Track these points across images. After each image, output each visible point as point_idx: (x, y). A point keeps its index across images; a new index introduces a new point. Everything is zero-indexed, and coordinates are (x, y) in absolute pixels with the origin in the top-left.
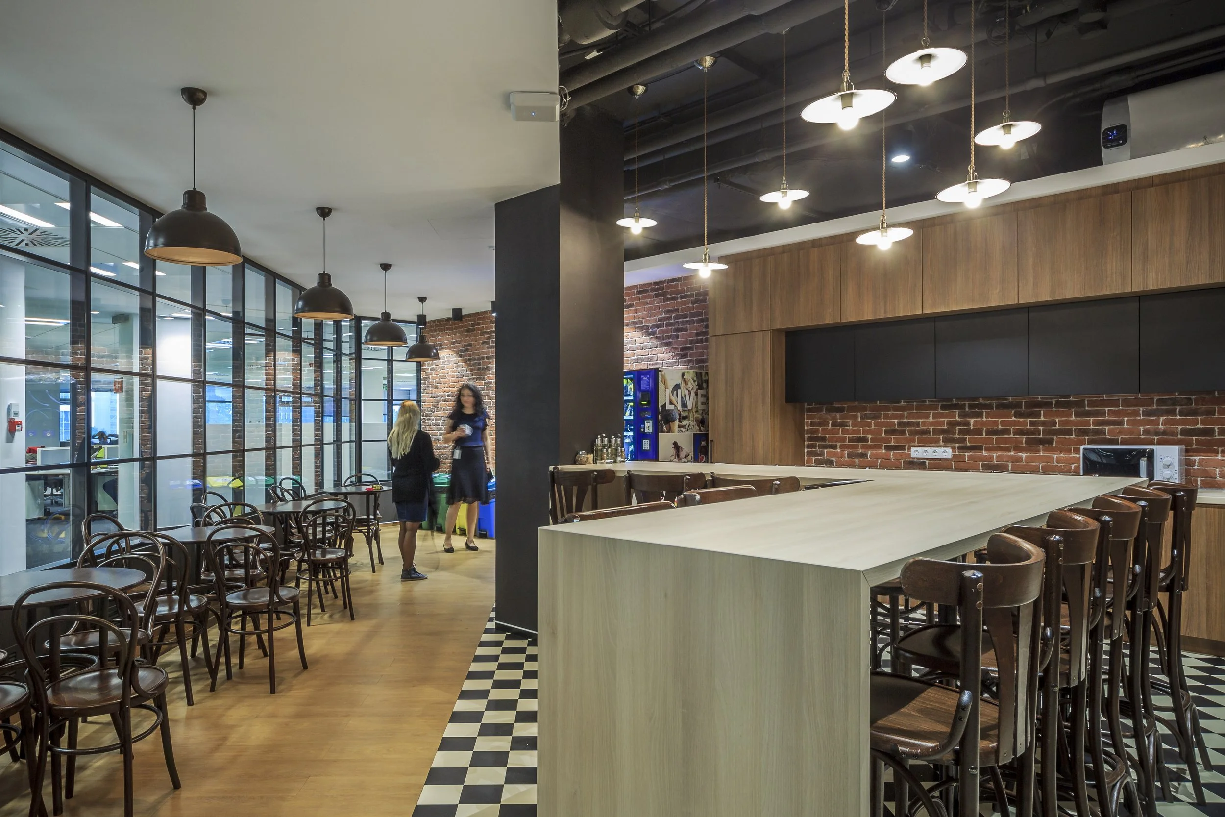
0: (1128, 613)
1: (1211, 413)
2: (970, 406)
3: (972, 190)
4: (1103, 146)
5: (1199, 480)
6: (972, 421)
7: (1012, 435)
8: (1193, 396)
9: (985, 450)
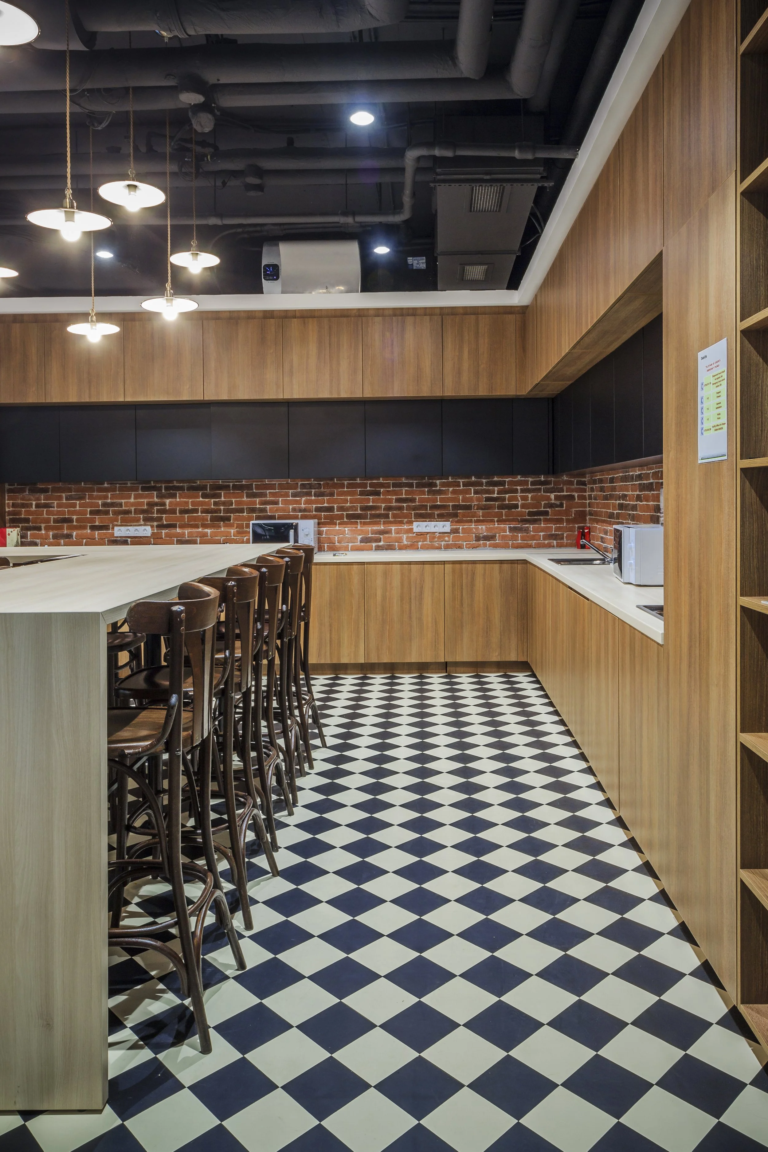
0: (279, 642)
1: (332, 494)
2: (167, 488)
3: (169, 304)
4: (264, 278)
5: (326, 545)
6: (168, 501)
7: (200, 514)
8: (321, 481)
9: (179, 527)
